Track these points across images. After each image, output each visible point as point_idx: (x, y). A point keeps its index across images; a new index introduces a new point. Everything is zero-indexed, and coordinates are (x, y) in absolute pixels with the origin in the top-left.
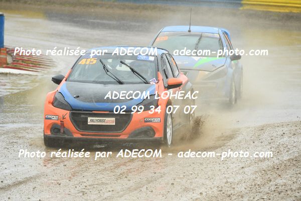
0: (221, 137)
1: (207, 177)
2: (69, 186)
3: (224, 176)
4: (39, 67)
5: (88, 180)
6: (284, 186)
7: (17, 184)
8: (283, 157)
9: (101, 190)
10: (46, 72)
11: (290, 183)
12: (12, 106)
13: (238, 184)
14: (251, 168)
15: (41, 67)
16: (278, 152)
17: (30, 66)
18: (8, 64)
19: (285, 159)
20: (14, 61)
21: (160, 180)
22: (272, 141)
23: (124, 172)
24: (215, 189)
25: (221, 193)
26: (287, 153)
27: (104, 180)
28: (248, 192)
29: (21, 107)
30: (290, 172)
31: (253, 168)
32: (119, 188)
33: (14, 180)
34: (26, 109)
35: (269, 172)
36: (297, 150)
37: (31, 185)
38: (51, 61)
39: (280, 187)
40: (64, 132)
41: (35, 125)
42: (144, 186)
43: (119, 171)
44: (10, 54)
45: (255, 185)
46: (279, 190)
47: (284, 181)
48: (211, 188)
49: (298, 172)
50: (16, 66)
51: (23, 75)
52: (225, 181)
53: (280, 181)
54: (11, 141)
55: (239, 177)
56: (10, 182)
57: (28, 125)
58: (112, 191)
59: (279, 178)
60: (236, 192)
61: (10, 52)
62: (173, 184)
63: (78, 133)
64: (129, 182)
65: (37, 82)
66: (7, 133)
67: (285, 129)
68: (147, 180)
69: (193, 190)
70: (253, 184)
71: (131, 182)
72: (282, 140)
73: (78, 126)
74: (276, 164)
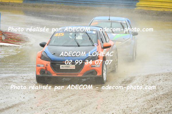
0: (124, 82)
1: (116, 104)
2: (37, 109)
3: (126, 103)
4: (21, 42)
5: (48, 106)
6: (160, 109)
7: (8, 108)
8: (159, 93)
9: (56, 112)
10: (24, 45)
11: (164, 107)
12: (5, 64)
13: (134, 108)
14: (141, 99)
15: (22, 42)
16: (157, 90)
17: (15, 41)
18: (3, 40)
19: (161, 94)
20: (6, 38)
21: (89, 106)
22: (153, 84)
23: (69, 102)
24: (121, 111)
25: (124, 113)
26: (162, 91)
27: (57, 106)
28: (140, 112)
29: (10, 65)
30: (164, 101)
31: (143, 99)
32: (66, 110)
33: (6, 106)
34: (13, 65)
35: (151, 102)
36: (167, 89)
37: (16, 109)
38: (27, 38)
39: (158, 110)
40: (47, 73)
41: (18, 75)
42: (80, 109)
43: (65, 101)
44: (3, 35)
45: (144, 109)
46: (158, 111)
47: (160, 106)
48: (119, 111)
49: (168, 101)
50: (7, 41)
51: (11, 46)
52: (127, 106)
53: (158, 107)
54: (5, 84)
55: (135, 104)
56: (4, 107)
57: (14, 75)
58: (62, 112)
59: (158, 105)
60: (133, 113)
61: (3, 34)
62: (97, 108)
63: (55, 74)
64: (72, 107)
65: (19, 50)
66: (2, 79)
67: (161, 77)
68: (82, 106)
69: (108, 111)
70: (143, 108)
71: (73, 107)
72: (159, 83)
73: (55, 70)
74: (156, 97)
